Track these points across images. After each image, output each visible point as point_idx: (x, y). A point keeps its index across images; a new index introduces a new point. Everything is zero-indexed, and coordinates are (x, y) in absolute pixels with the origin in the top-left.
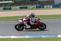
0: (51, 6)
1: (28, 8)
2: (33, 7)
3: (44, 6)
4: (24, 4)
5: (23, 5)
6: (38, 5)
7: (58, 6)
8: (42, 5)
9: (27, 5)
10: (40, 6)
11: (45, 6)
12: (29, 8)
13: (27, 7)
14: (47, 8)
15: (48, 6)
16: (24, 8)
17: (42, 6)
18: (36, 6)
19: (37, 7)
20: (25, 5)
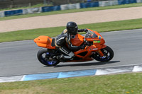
0: (78, 5)
1: (24, 12)
2: (36, 9)
3: (59, 6)
4: (15, 5)
5: (11, 6)
6: (45, 5)
7: (92, 4)
8: (55, 4)
9: (21, 7)
10: (50, 5)
11: (62, 7)
12: (27, 14)
13: (21, 11)
14: (68, 11)
15: (70, 6)
16: (14, 13)
17: (56, 7)
18: (41, 8)
19: (44, 10)
20: (17, 7)
